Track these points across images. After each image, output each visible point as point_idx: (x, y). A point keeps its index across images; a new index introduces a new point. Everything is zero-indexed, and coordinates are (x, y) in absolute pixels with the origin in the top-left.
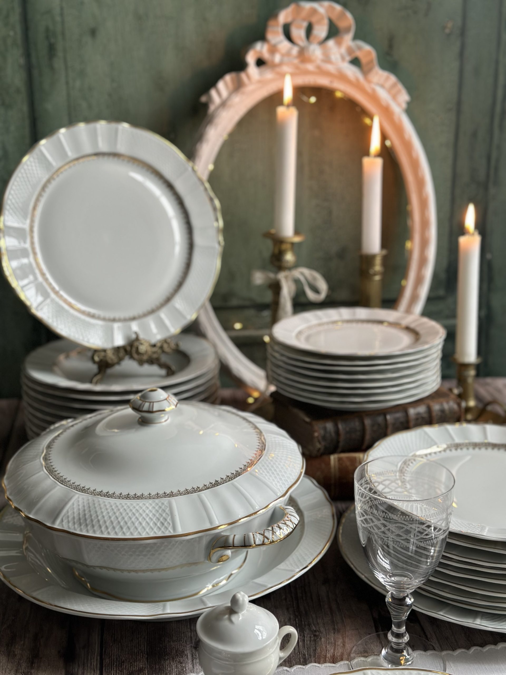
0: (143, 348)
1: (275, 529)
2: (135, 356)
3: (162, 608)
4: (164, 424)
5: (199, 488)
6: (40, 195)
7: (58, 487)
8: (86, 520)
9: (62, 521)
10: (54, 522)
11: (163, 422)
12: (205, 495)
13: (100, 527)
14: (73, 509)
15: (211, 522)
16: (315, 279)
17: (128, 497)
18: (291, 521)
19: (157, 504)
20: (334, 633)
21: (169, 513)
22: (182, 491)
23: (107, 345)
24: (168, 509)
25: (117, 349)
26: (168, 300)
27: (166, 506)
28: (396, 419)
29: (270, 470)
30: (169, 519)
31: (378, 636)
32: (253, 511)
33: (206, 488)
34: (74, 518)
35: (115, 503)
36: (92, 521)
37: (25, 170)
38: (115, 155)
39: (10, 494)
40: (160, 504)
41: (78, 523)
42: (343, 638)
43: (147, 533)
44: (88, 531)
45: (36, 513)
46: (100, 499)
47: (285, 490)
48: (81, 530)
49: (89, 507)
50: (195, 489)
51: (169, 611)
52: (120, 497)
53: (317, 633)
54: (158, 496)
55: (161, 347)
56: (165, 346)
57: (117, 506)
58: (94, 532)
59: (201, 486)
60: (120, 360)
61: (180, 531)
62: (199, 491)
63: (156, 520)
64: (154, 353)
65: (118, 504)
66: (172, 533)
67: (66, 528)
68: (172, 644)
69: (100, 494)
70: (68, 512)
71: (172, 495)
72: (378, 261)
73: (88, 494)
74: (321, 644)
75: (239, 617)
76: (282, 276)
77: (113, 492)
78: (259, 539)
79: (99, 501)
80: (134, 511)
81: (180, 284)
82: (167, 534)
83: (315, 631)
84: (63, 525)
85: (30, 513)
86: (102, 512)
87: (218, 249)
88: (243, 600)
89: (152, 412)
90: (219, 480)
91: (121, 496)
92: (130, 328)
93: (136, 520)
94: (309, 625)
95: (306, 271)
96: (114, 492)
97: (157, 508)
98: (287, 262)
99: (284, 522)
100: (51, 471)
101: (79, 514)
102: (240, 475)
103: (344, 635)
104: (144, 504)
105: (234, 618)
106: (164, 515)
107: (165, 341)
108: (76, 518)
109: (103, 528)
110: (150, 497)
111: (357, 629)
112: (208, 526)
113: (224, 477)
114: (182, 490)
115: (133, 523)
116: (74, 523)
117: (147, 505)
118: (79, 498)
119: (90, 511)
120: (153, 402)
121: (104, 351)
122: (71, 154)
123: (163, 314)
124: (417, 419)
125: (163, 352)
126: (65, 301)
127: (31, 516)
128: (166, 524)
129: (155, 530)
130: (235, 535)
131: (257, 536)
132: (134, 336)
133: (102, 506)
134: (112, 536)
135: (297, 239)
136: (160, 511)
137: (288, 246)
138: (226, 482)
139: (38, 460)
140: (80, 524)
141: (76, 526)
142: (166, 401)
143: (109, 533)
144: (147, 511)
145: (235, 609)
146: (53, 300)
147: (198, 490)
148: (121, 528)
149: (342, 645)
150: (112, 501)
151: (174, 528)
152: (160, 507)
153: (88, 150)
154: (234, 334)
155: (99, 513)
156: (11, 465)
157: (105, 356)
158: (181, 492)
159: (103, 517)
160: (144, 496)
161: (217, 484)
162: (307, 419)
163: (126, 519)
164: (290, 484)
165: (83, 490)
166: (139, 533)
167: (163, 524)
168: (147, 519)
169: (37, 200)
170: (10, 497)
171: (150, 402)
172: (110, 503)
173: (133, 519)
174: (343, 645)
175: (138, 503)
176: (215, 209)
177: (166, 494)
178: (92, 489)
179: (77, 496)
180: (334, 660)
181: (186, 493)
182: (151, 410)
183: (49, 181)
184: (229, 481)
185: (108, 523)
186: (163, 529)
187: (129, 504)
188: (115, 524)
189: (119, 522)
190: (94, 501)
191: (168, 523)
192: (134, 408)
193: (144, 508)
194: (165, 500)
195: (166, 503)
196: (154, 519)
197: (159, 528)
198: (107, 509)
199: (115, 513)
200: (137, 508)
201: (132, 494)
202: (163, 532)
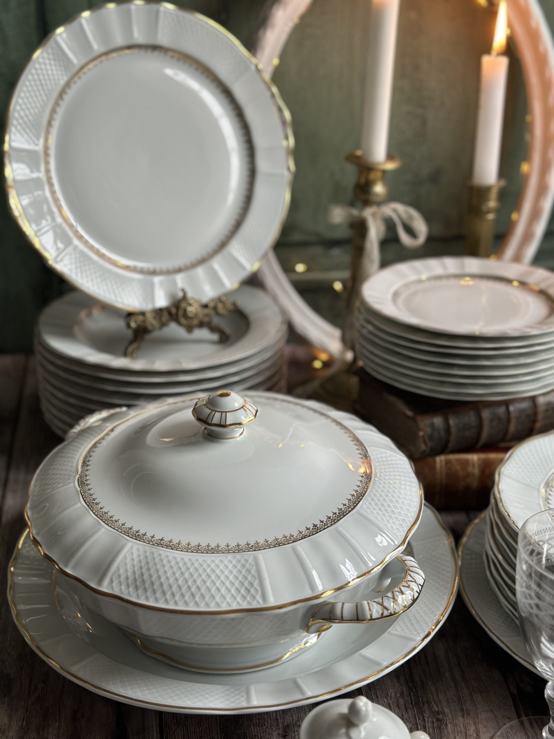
0: (191, 310)
1: (397, 595)
2: (183, 321)
3: (245, 696)
4: (239, 439)
5: (292, 536)
6: (57, 104)
7: (103, 530)
8: (144, 582)
9: (112, 581)
10: (100, 582)
11: (237, 437)
12: (302, 546)
13: (164, 593)
14: (126, 564)
15: (312, 588)
16: (411, 217)
17: (198, 549)
18: (415, 582)
19: (239, 561)
20: (463, 717)
21: (256, 575)
22: (270, 541)
23: (147, 307)
24: (254, 568)
25: (159, 312)
26: (223, 245)
27: (250, 564)
28: (521, 411)
29: (383, 505)
30: (256, 584)
31: (522, 723)
32: (365, 570)
33: (303, 536)
34: (127, 578)
35: (183, 559)
36: (152, 584)
37: (36, 69)
38: (155, 48)
39: (38, 534)
40: (243, 561)
41: (134, 585)
42: (475, 724)
43: (228, 604)
44: (147, 598)
45: (74, 568)
46: (161, 552)
47: (403, 535)
48: (138, 597)
49: (147, 563)
50: (288, 538)
51: (255, 702)
52: (188, 549)
53: (441, 716)
54: (238, 549)
55: (215, 308)
56: (220, 306)
57: (185, 564)
58: (156, 600)
59: (295, 534)
60: (163, 325)
61: (272, 601)
62: (294, 542)
63: (238, 584)
64: (207, 315)
65: (186, 559)
66: (262, 605)
67: (116, 592)
68: (253, 730)
69: (160, 543)
70: (118, 569)
71: (257, 547)
72: (494, 194)
73: (144, 542)
74: (448, 732)
75: (360, 732)
76: (368, 213)
77: (177, 541)
78: (377, 611)
79: (160, 555)
80: (208, 571)
81: (238, 225)
82: (255, 605)
83: (438, 713)
84: (112, 588)
85: (66, 565)
86: (165, 572)
87: (287, 177)
88: (367, 710)
89: (224, 426)
90: (318, 523)
91: (189, 547)
92: (175, 283)
93: (212, 584)
94: (429, 703)
95: (400, 208)
96: (179, 542)
97: (239, 567)
98: (377, 195)
99: (406, 585)
100: (91, 504)
101: (134, 572)
102: (344, 516)
103: (477, 720)
104: (222, 561)
105: (354, 733)
106: (249, 577)
107: (219, 300)
108: (131, 578)
109: (168, 596)
110: (228, 550)
111: (492, 711)
112: (308, 594)
113: (325, 519)
114: (271, 539)
115: (209, 589)
116: (128, 586)
117: (226, 562)
118: (132, 548)
119: (149, 569)
120: (226, 412)
121: (143, 314)
122: (97, 47)
123: (216, 264)
124: (547, 410)
125: (218, 314)
126: (92, 248)
127: (68, 571)
128: (252, 591)
129: (239, 599)
130: (343, 604)
131: (373, 606)
132: (180, 294)
133: (165, 562)
134: (181, 607)
135: (390, 166)
136: (244, 571)
137: (379, 174)
138: (328, 527)
139: (72, 485)
140: (137, 588)
141: (131, 589)
142: (242, 409)
143: (176, 603)
144: (226, 572)
145: (355, 720)
146: (76, 248)
147: (292, 540)
148: (193, 595)
149: (475, 735)
150: (178, 555)
151: (264, 597)
152: (243, 566)
153: (119, 41)
154: (295, 277)
155: (161, 572)
156: (35, 486)
157: (144, 321)
158: (269, 543)
159: (168, 579)
160: (220, 548)
161: (316, 530)
162: (409, 413)
163: (199, 583)
164: (409, 525)
165: (137, 536)
166: (218, 604)
167: (248, 591)
168: (227, 584)
169: (54, 111)
170: (38, 538)
171: (222, 412)
172: (175, 558)
173: (208, 584)
174: (477, 735)
175: (213, 558)
176: (284, 122)
177: (250, 546)
178: (149, 535)
179: (129, 545)
181: (276, 544)
182: (223, 423)
183: (68, 85)
184: (332, 525)
185: (174, 588)
186: (248, 598)
187: (201, 561)
188: (184, 589)
189: (189, 588)
190: (153, 553)
191: (256, 590)
192: (199, 419)
193: (222, 567)
194: (250, 556)
195: (250, 560)
196: (237, 584)
197: (244, 597)
198: (172, 567)
199: (183, 574)
200: (213, 566)
201: (204, 544)
202: (249, 603)
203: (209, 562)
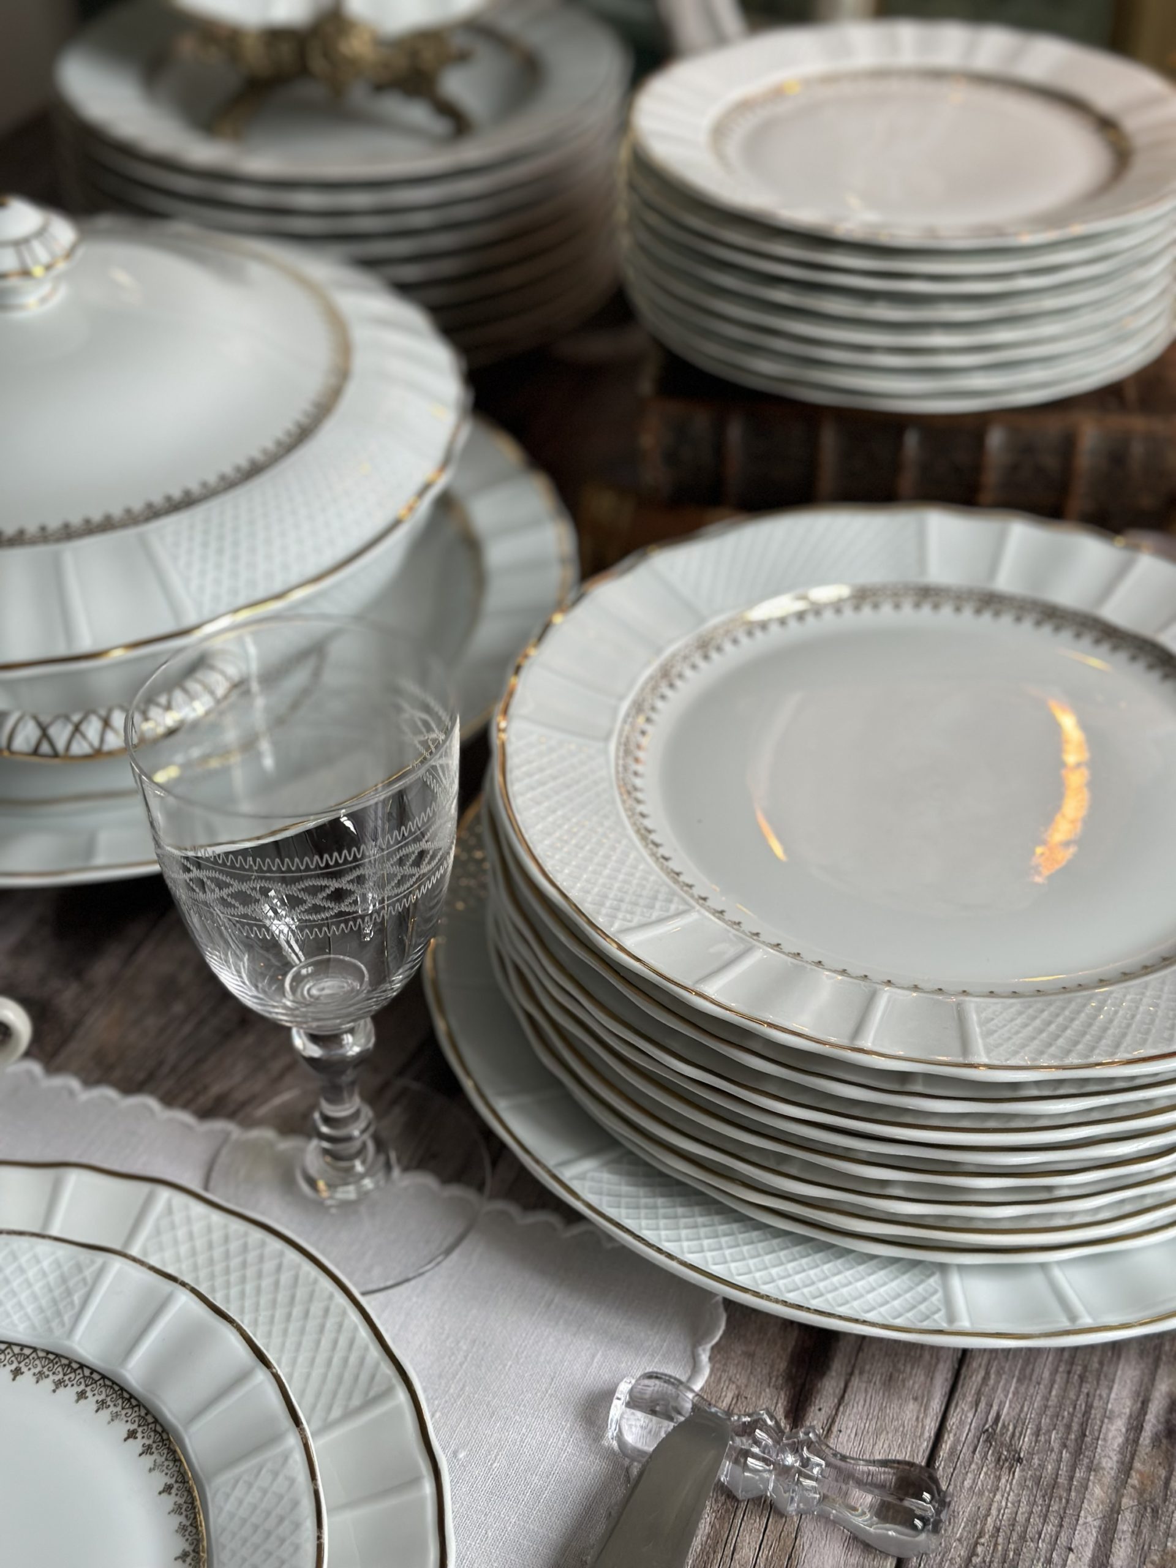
29: (221, 538)
78: (27, 738)
138: (47, 542)
161: (14, 540)
180: (211, 1111)
184: (58, 541)
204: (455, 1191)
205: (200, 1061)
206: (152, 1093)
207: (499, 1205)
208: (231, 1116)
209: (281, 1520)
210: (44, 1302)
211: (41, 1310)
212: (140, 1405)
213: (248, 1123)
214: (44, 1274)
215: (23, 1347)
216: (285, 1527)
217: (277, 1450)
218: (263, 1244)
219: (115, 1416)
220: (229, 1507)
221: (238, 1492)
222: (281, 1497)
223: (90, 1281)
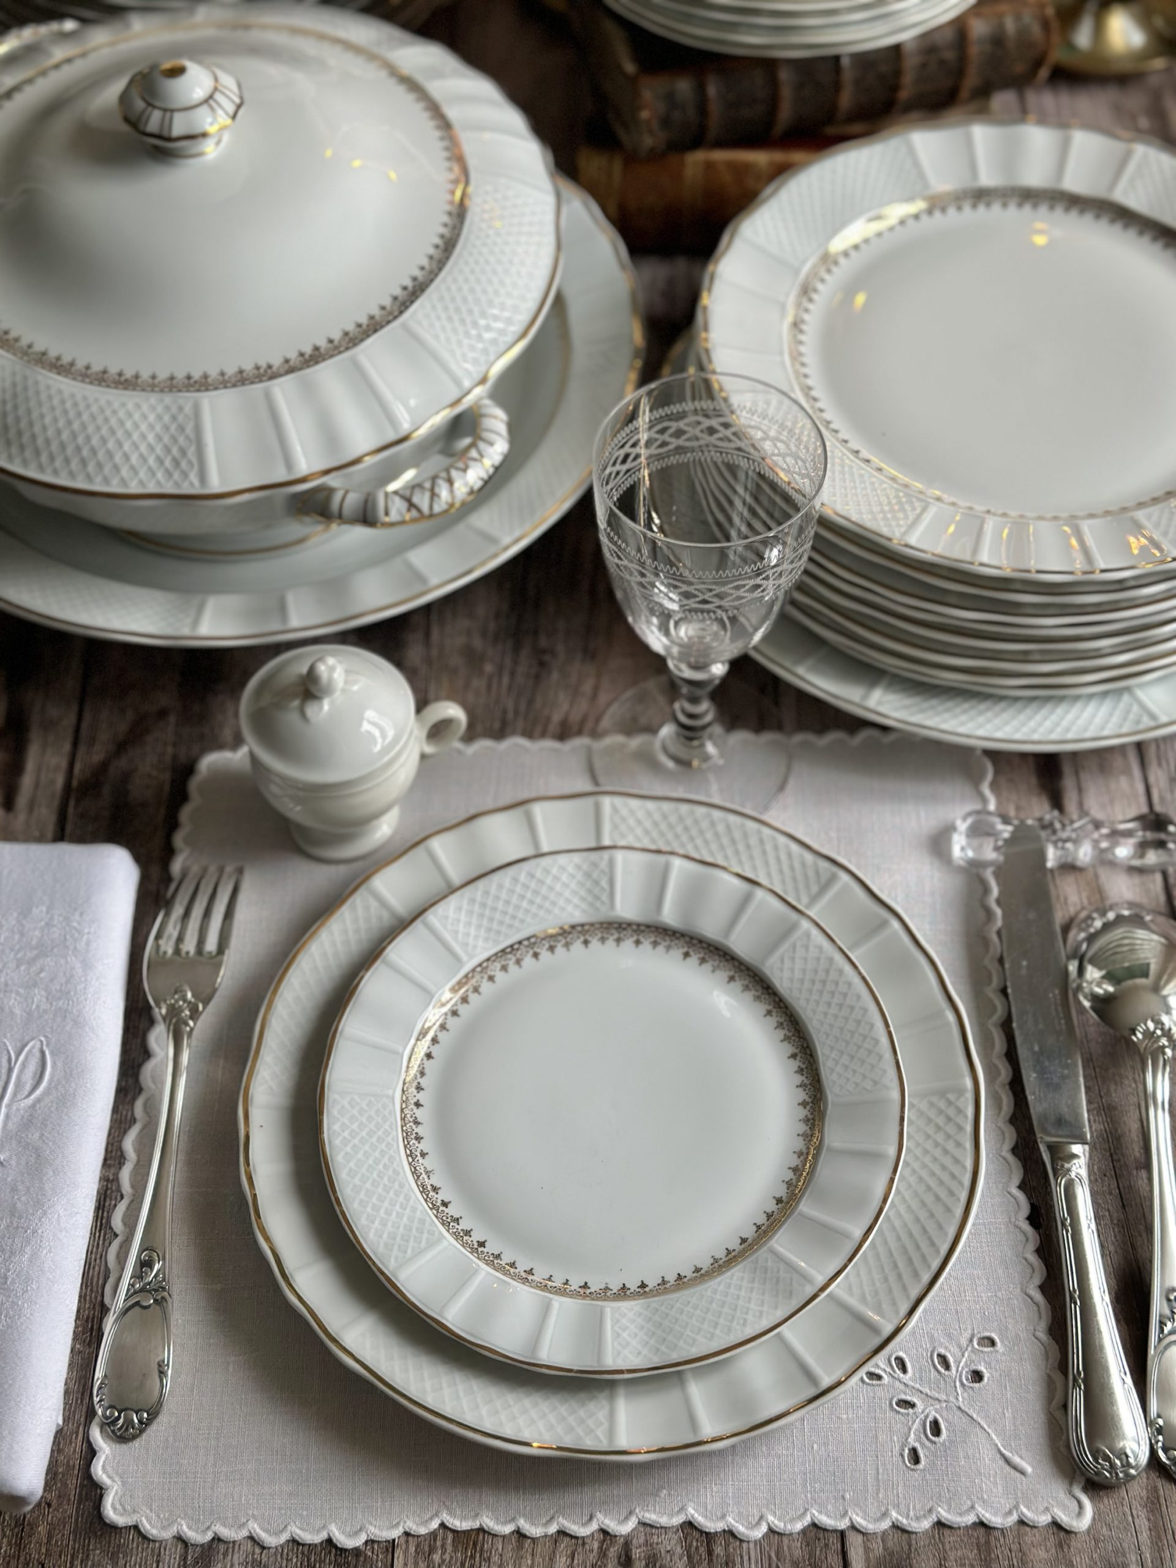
4: (210, 156)
5: (271, 367)
11: (205, 154)
12: (283, 390)
13: (37, 453)
15: (289, 464)
17: (101, 379)
19: (168, 409)
20: (583, 661)
21: (192, 436)
22: (230, 374)
24: (191, 424)
27: (186, 415)
29: (458, 310)
30: (191, 452)
32: (392, 436)
33: (289, 368)
35: (73, 395)
36: (20, 434)
40: (174, 410)
42: (598, 675)
43: (141, 482)
46: (40, 377)
49: (15, 395)
50: (262, 371)
52: (86, 376)
54: (171, 384)
57: (76, 404)
58: (25, 464)
59: (276, 363)
61: (215, 484)
62: (270, 378)
63: (161, 450)
65: (79, 397)
66: (197, 490)
69: (42, 360)
71: (204, 384)
73: (14, 354)
74: (548, 687)
75: (321, 708)
78: (398, 509)
79: (37, 382)
80: (113, 421)
82: (186, 490)
86: (42, 416)
89: (169, 140)
90: (324, 344)
91: (89, 372)
93: (117, 446)
96: (72, 360)
97: (166, 419)
102: (375, 332)
104: (138, 406)
105: (311, 710)
106: (181, 440)
109: (44, 458)
110: (153, 386)
112: (281, 476)
113: (337, 336)
114: (231, 370)
115: (110, 454)
117: (145, 408)
119: (16, 407)
120: (173, 111)
128: (184, 464)
129: (159, 476)
130: (347, 492)
131: (393, 502)
133: (43, 397)
134: (63, 481)
136: (173, 428)
138: (340, 353)
142: (206, 105)
143: (56, 473)
144: (144, 427)
145: (314, 691)
147: (267, 374)
148: (84, 463)
149: (590, 693)
150: (66, 385)
151: (203, 477)
152: (174, 418)
155: (35, 415)
158: (226, 377)
159: (45, 428)
160: (139, 381)
161: (315, 357)
163: (95, 441)
166: (123, 482)
167: (176, 463)
168: (143, 448)
171: (165, 110)
172: (60, 390)
173: (110, 445)
174: (594, 693)
175: (124, 399)
177: (192, 381)
178: (24, 342)
180: (564, 733)
181: (239, 381)
182: (165, 133)
184: (347, 349)
185: (54, 446)
186: (176, 476)
187: (102, 402)
188: (70, 451)
189: (78, 449)
190: (25, 378)
191: (190, 463)
192: (127, 120)
193: (137, 416)
194: (187, 399)
195: (188, 409)
196: (159, 450)
197: (169, 474)
198: (53, 409)
199: (69, 423)
200: (121, 414)
201: (113, 370)
202: (176, 484)
203: (116, 405)
204: (767, 737)
205: (531, 702)
206: (513, 733)
207: (798, 738)
208: (579, 732)
209: (827, 972)
210: (583, 893)
211: (583, 899)
212: (683, 935)
213: (595, 734)
214: (573, 876)
215: (582, 925)
216: (833, 975)
217: (798, 934)
218: (692, 813)
219: (668, 948)
220: (786, 974)
221: (787, 963)
222: (818, 959)
223: (607, 870)
